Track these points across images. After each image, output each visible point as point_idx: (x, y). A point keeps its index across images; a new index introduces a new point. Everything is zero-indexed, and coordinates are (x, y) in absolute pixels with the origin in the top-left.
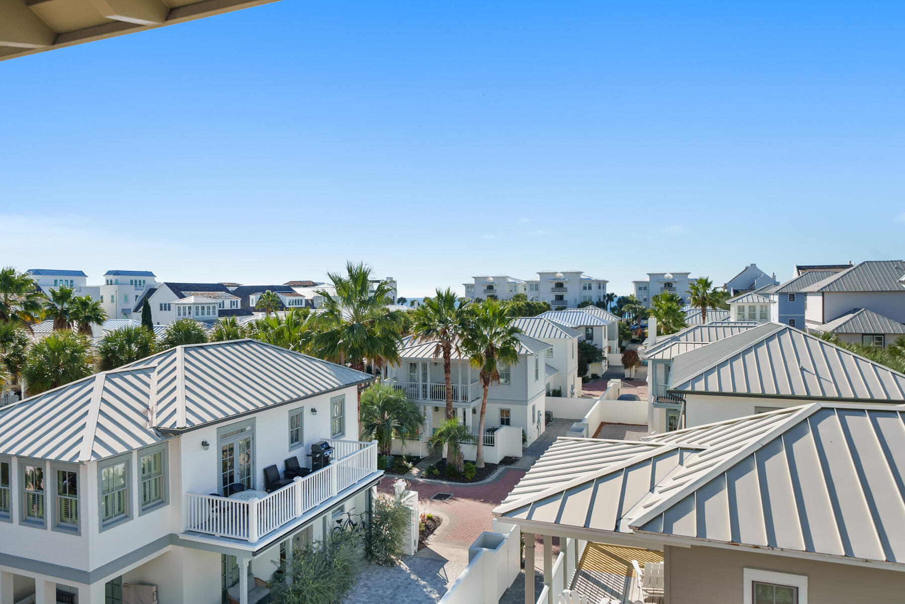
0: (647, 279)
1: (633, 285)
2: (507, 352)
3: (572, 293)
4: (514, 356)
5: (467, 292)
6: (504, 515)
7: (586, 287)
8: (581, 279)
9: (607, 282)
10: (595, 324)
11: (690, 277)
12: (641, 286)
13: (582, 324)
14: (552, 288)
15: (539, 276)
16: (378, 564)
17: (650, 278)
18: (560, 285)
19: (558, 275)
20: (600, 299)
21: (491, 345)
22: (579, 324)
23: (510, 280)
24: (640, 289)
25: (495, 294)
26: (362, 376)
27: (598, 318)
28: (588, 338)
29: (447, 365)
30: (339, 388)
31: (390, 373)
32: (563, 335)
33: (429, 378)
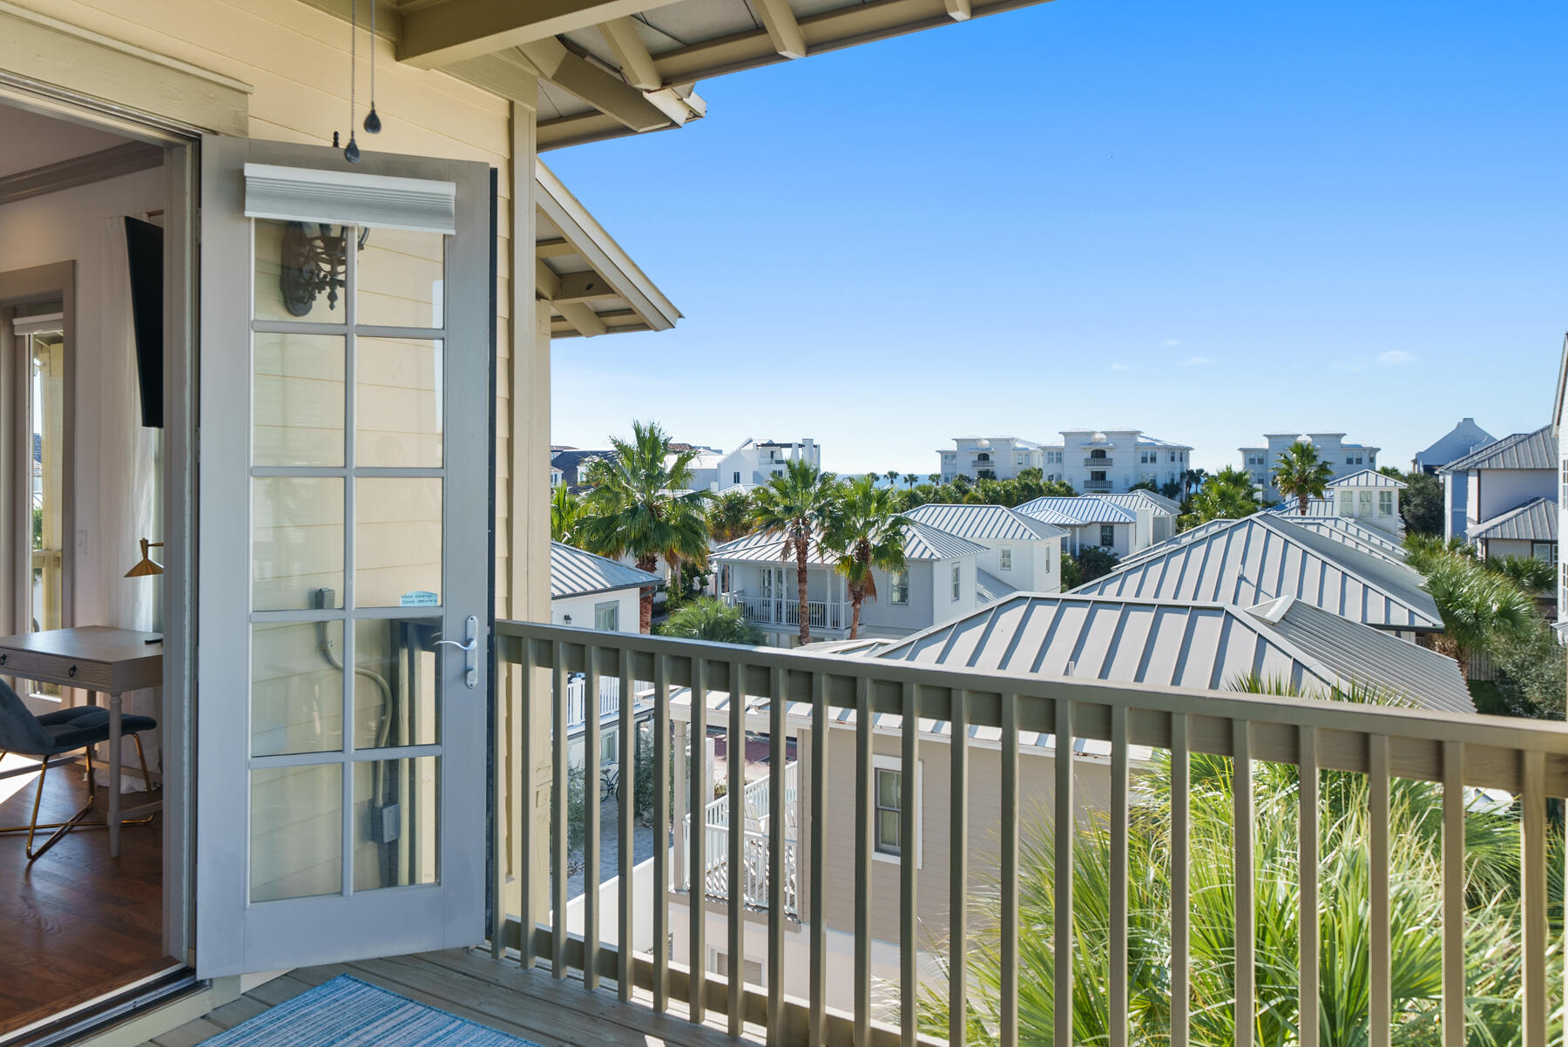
0: (1265, 444)
1: (1240, 456)
2: (890, 553)
3: (1121, 467)
4: (897, 559)
5: (944, 464)
7: (1146, 458)
8: (1138, 445)
9: (1189, 449)
10: (1116, 520)
11: (1344, 441)
12: (1254, 457)
13: (1094, 520)
14: (1087, 460)
15: (1063, 437)
17: (1270, 443)
18: (1099, 454)
19: (1097, 436)
20: (1173, 480)
21: (865, 542)
22: (1089, 520)
23: (1019, 445)
24: (1252, 461)
25: (991, 469)
26: (644, 577)
27: (1124, 510)
28: (1103, 544)
29: (802, 571)
30: (606, 590)
31: (736, 584)
32: (1027, 535)
33: (784, 592)
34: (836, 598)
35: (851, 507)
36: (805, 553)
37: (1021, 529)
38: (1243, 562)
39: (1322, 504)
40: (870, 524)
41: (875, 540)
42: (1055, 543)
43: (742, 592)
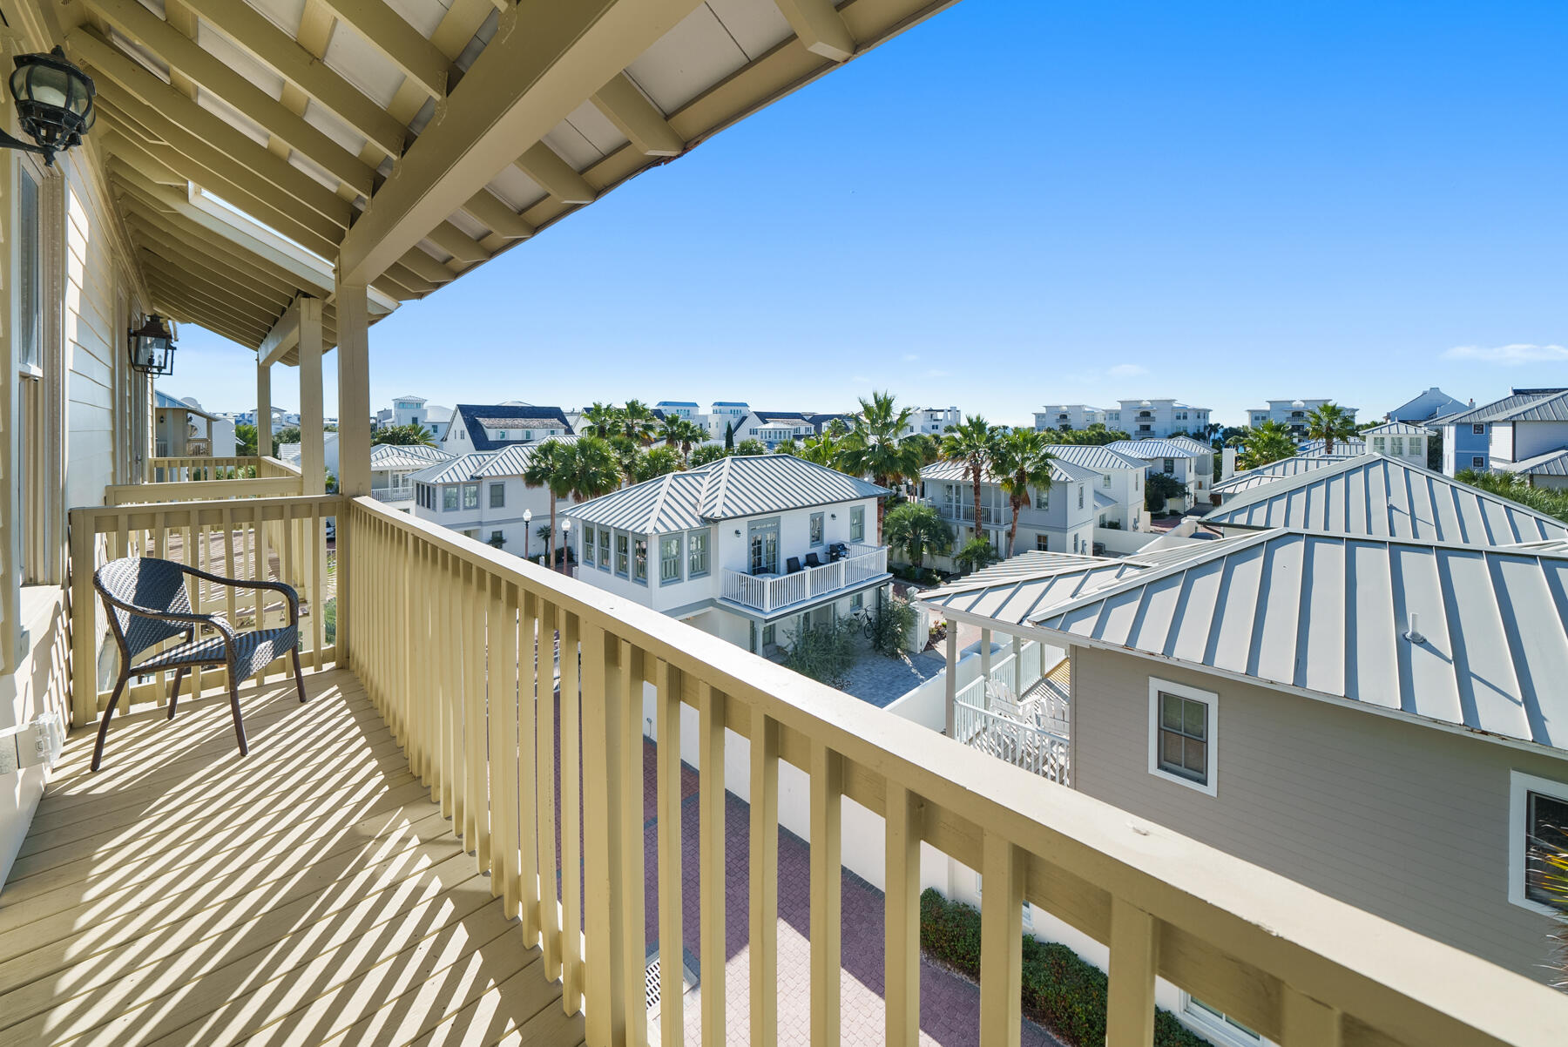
0: (1268, 407)
1: (1247, 414)
2: (1041, 477)
3: (1161, 422)
4: (1047, 481)
5: (1037, 422)
6: (923, 600)
7: (1180, 417)
8: (1173, 408)
9: (1210, 411)
10: (1176, 456)
11: (1329, 404)
12: (1257, 416)
13: (1159, 455)
14: (1136, 418)
15: (1120, 404)
16: (885, 655)
17: (1271, 406)
18: (1146, 414)
19: (1145, 403)
20: (1198, 430)
21: (1022, 469)
22: (1155, 455)
23: (1087, 409)
24: (1257, 418)
25: (1069, 424)
26: (882, 491)
27: (1183, 450)
28: (1166, 471)
29: (977, 487)
30: (857, 499)
31: (928, 493)
32: (1123, 466)
33: (966, 500)
34: (998, 505)
35: (1014, 447)
36: (980, 476)
37: (1118, 462)
40: (1024, 460)
41: (1029, 468)
42: (1141, 472)
43: (932, 498)
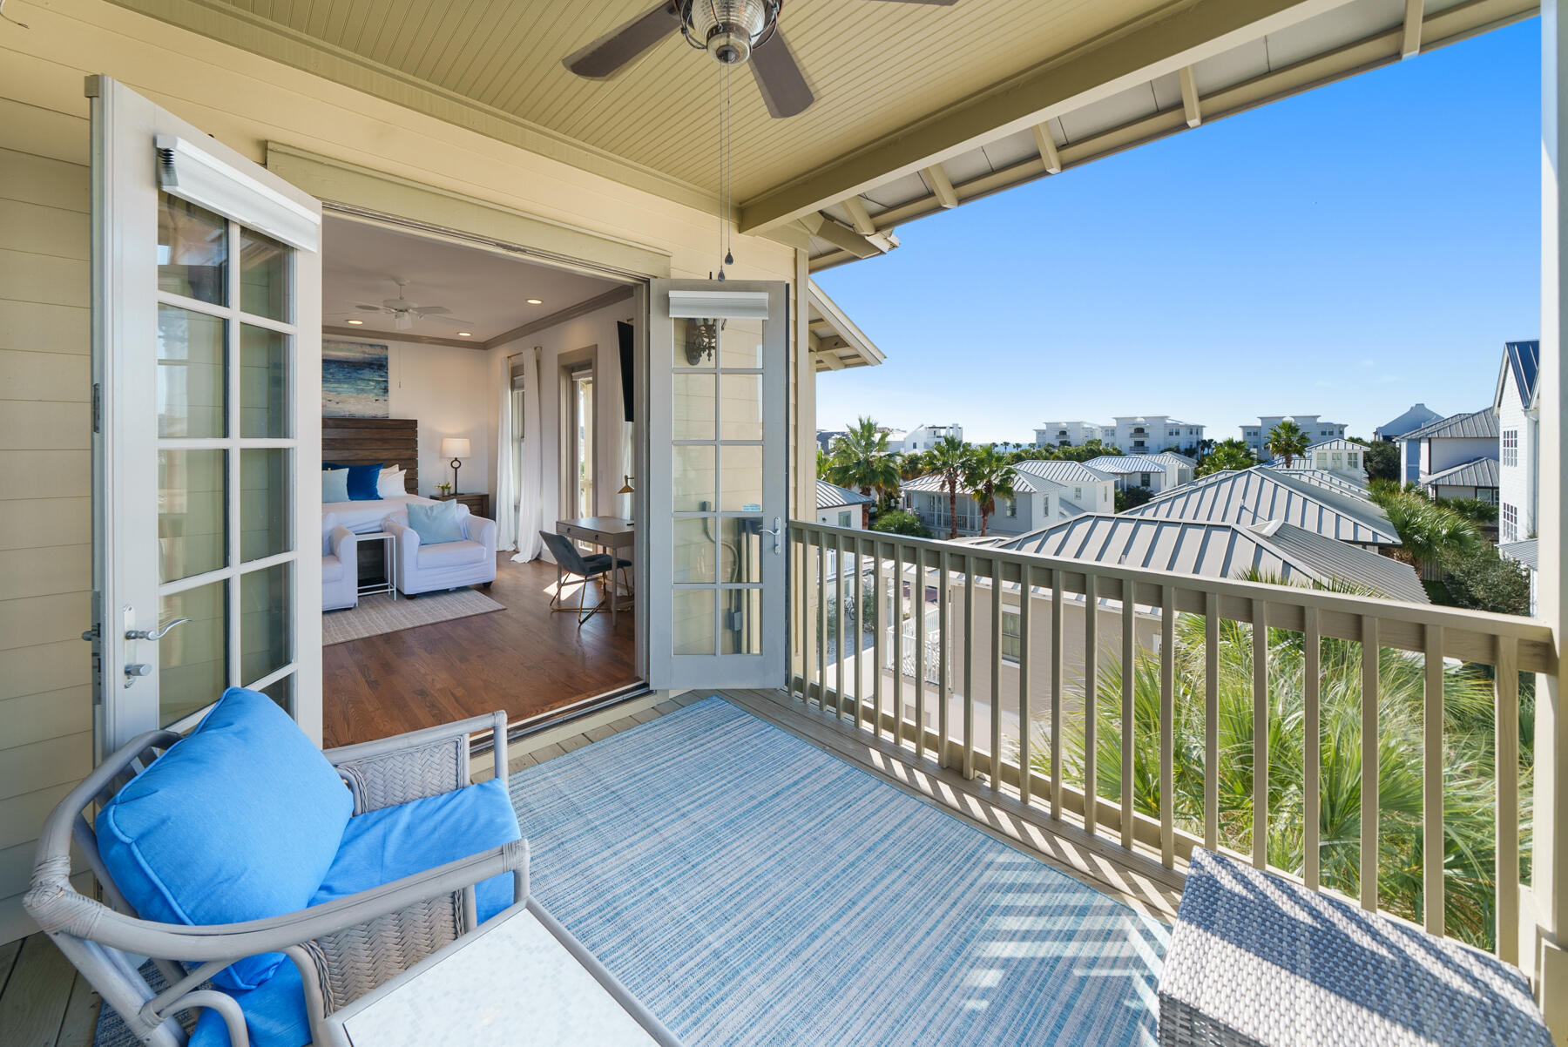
0: (1259, 423)
1: (1240, 430)
3: (1154, 438)
5: (1038, 437)
7: (1173, 433)
8: (1166, 425)
9: (1202, 427)
10: (1152, 470)
11: (1319, 420)
12: (1250, 431)
13: (1138, 470)
14: (1131, 434)
15: (1115, 421)
17: (1263, 422)
18: (1140, 431)
19: (1138, 420)
20: (1191, 446)
21: (989, 481)
22: (1133, 470)
23: (1086, 426)
24: (1249, 434)
25: (1067, 440)
26: (864, 499)
27: (1157, 464)
28: (1143, 485)
29: (953, 497)
30: (844, 505)
31: (915, 504)
32: (1092, 479)
33: (943, 509)
34: (972, 513)
36: (954, 488)
37: (1088, 476)
38: (1244, 497)
39: (1303, 461)
41: (996, 481)
42: (1111, 484)
43: (918, 508)
